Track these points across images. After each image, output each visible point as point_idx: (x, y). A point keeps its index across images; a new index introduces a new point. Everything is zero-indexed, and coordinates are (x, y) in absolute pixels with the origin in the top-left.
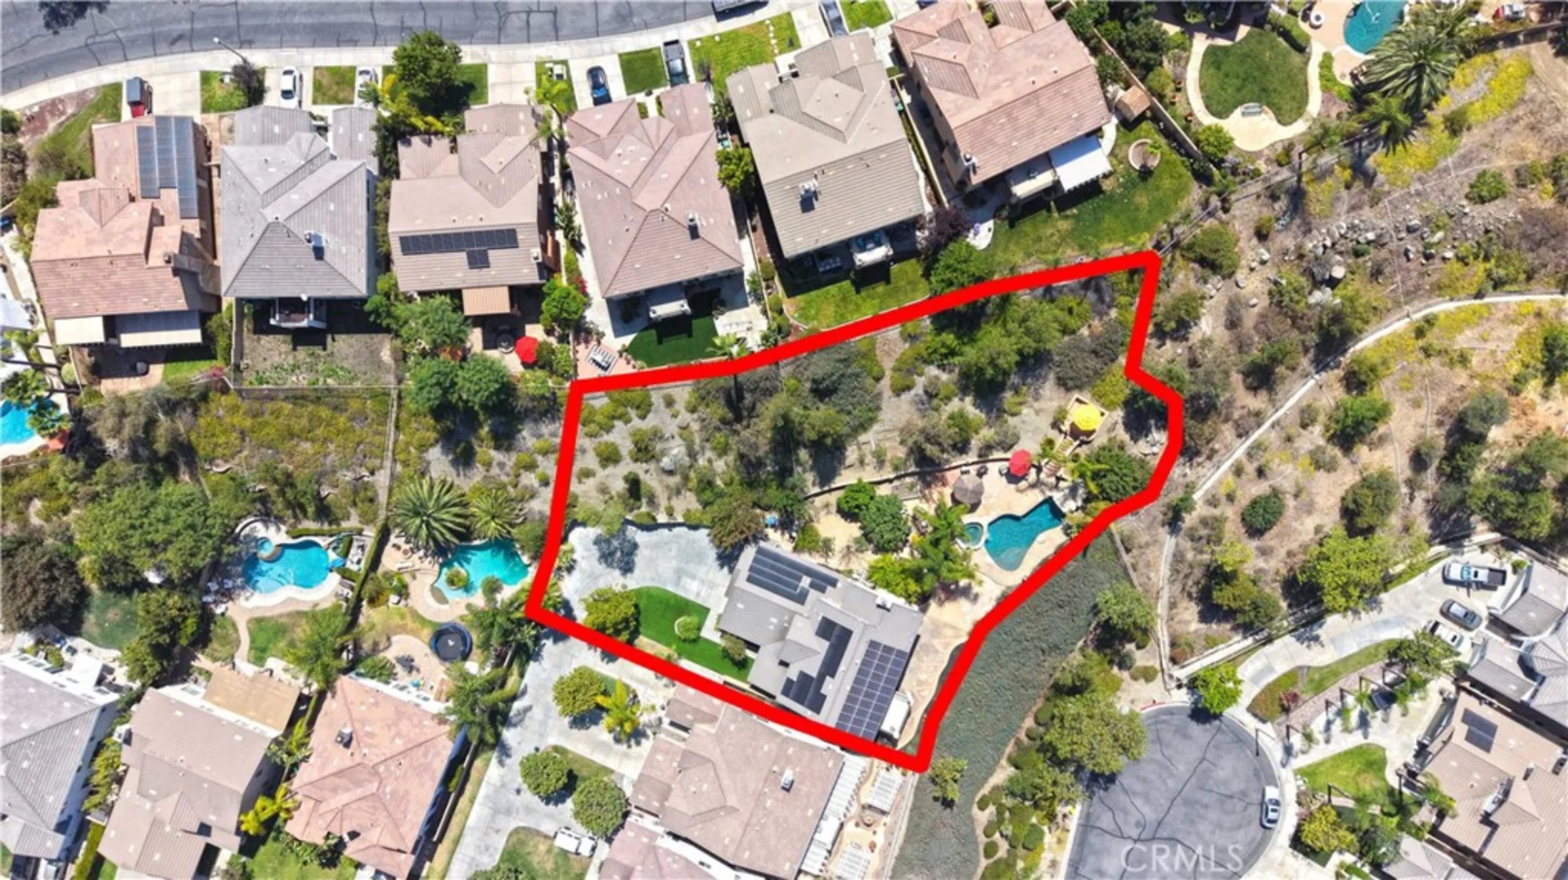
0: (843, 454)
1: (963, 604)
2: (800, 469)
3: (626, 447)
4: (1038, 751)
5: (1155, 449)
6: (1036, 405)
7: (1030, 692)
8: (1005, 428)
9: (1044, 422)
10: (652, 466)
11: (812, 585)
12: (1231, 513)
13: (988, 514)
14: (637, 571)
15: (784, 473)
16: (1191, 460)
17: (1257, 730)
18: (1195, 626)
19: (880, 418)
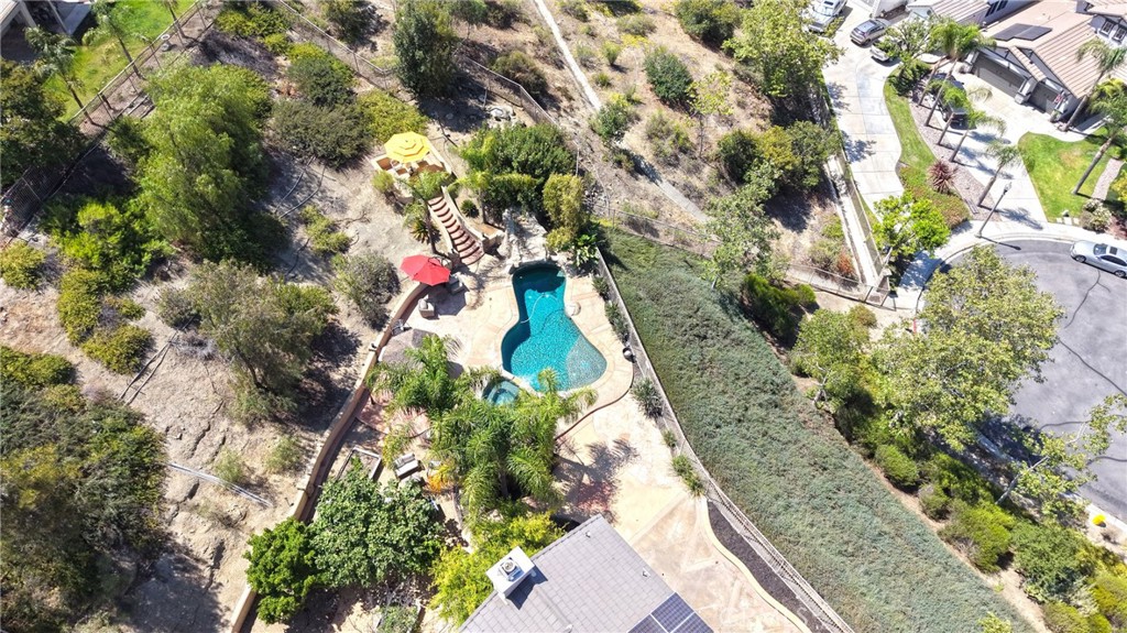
5: (516, 121)
12: (655, 111)
16: (558, 108)
17: (980, 237)
18: (804, 239)
19: (160, 429)
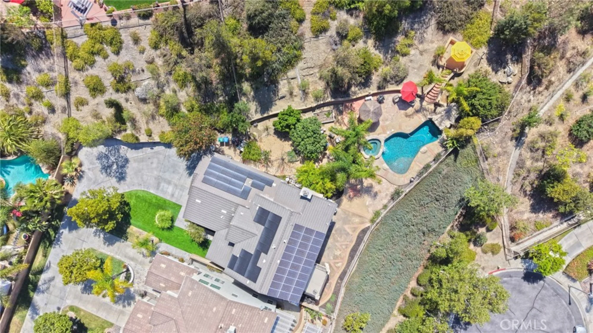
0: (276, 87)
1: (367, 199)
2: (244, 99)
3: (108, 80)
4: (420, 304)
5: (510, 79)
6: (421, 47)
7: (415, 262)
8: (398, 65)
9: (428, 59)
10: (130, 95)
11: (253, 185)
12: (562, 129)
13: (384, 132)
14: (128, 179)
15: (232, 100)
16: (534, 89)
17: (569, 287)
18: (528, 215)
19: (303, 56)
